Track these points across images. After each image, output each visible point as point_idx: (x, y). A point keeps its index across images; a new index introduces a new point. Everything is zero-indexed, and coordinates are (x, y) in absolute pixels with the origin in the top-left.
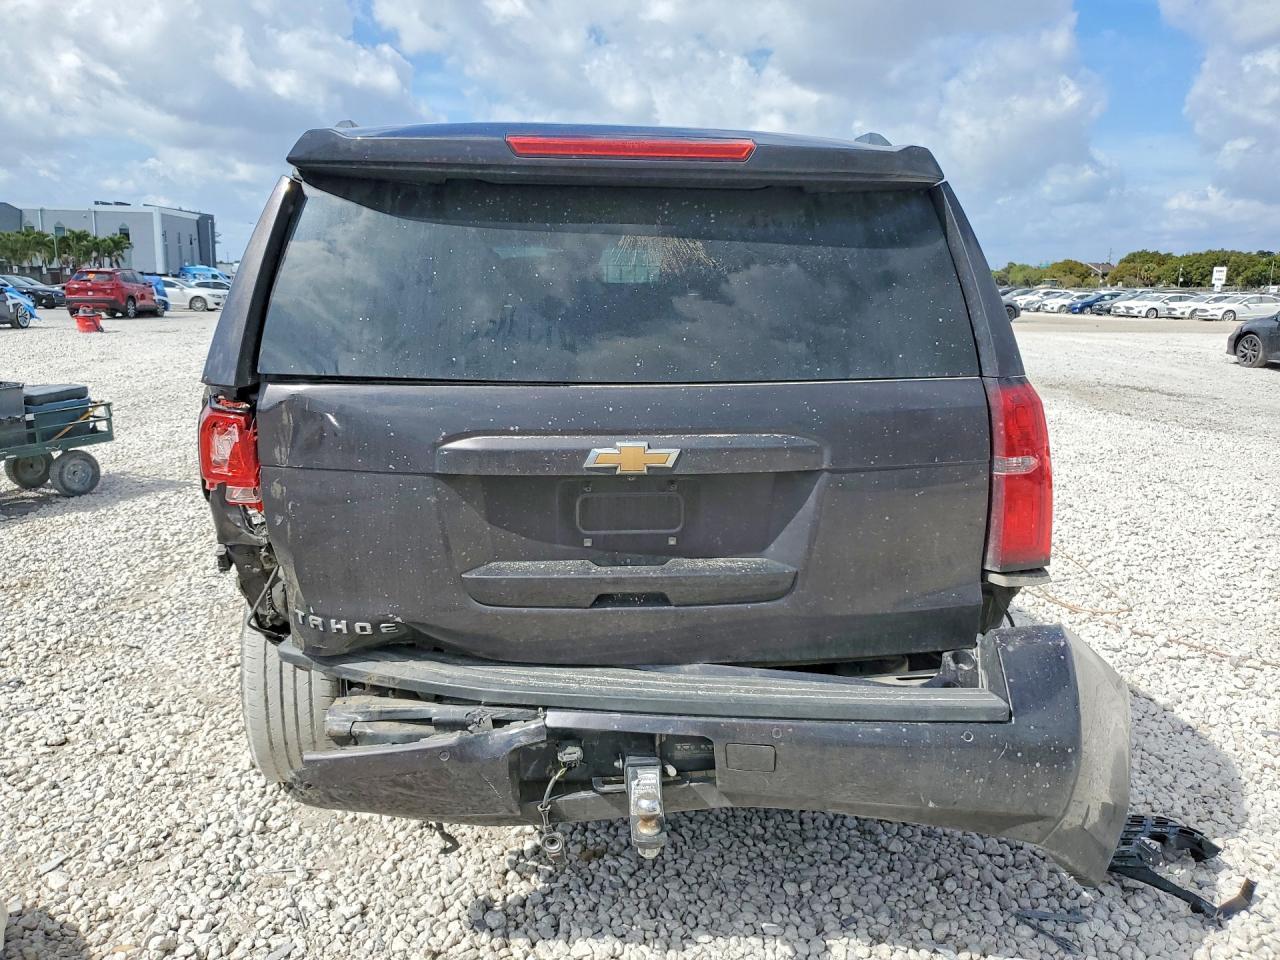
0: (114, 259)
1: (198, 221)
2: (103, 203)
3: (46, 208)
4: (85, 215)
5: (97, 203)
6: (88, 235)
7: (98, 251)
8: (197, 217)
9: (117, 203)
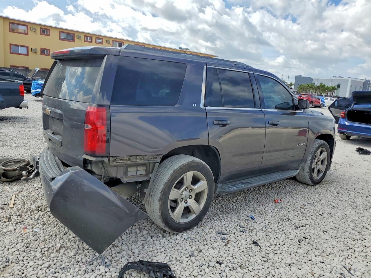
0: (332, 93)
1: (364, 83)
2: (335, 77)
3: (319, 78)
4: (329, 80)
5: (334, 77)
6: (325, 86)
7: (327, 90)
8: (364, 81)
9: (339, 77)
